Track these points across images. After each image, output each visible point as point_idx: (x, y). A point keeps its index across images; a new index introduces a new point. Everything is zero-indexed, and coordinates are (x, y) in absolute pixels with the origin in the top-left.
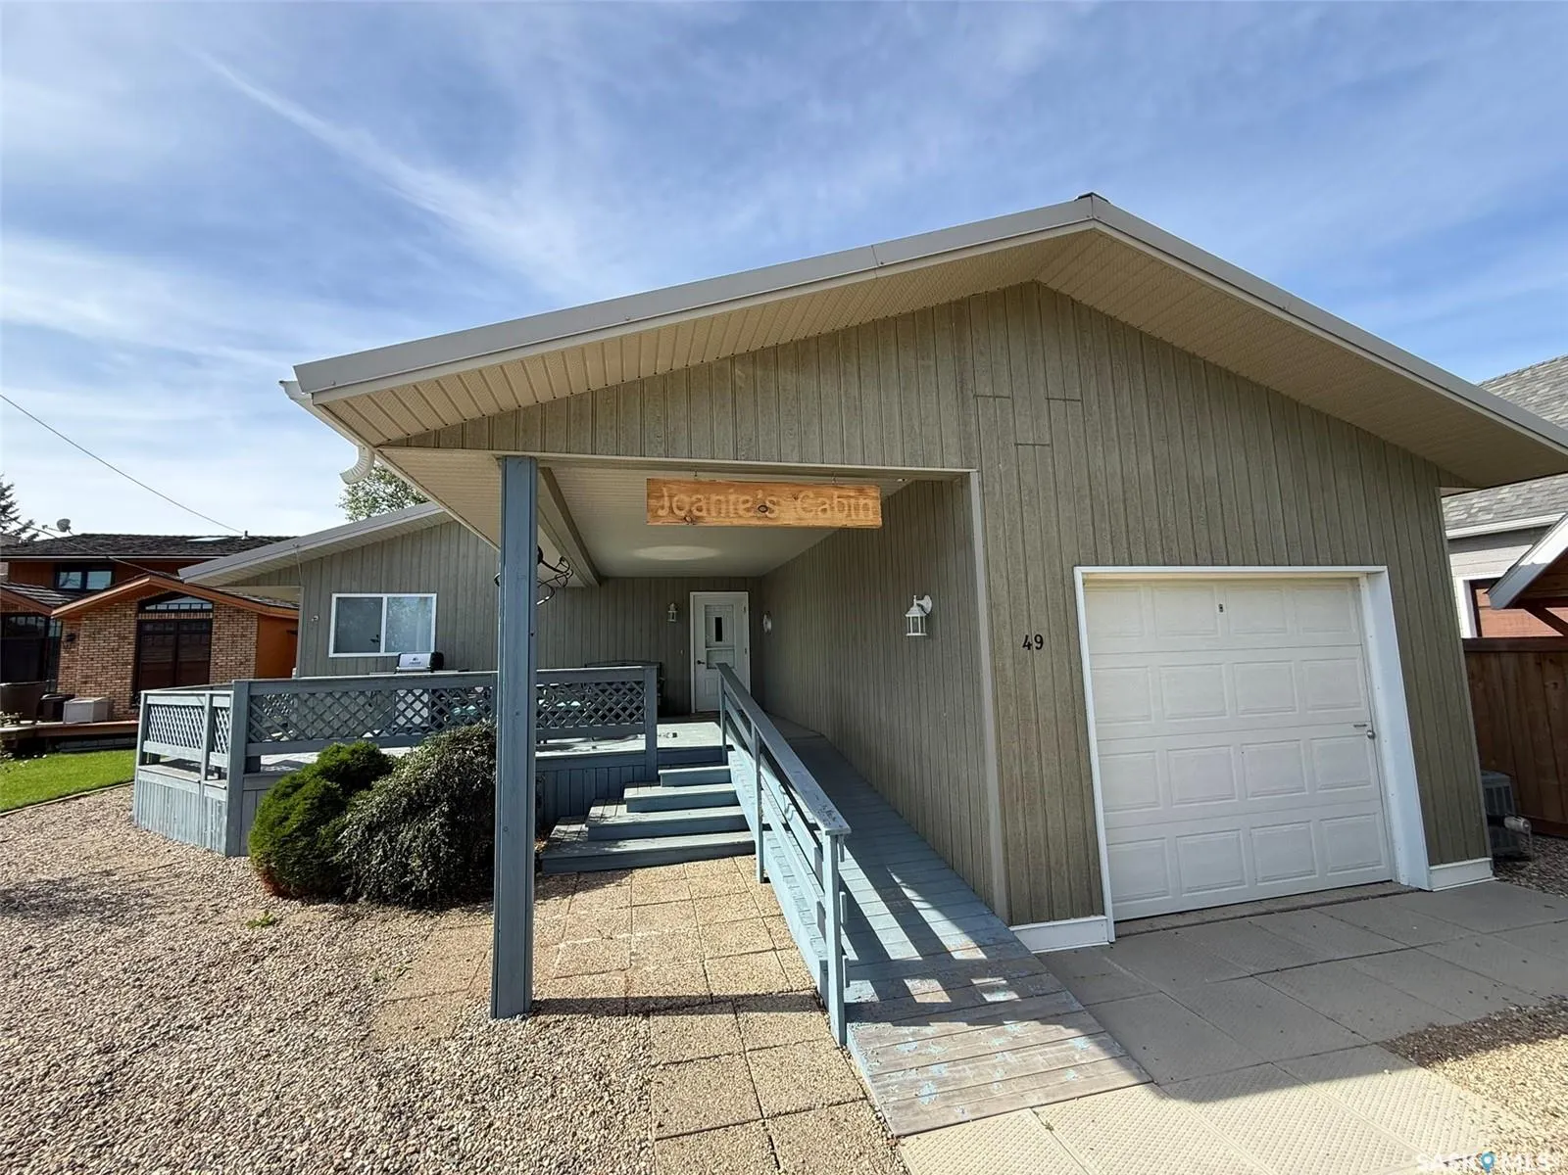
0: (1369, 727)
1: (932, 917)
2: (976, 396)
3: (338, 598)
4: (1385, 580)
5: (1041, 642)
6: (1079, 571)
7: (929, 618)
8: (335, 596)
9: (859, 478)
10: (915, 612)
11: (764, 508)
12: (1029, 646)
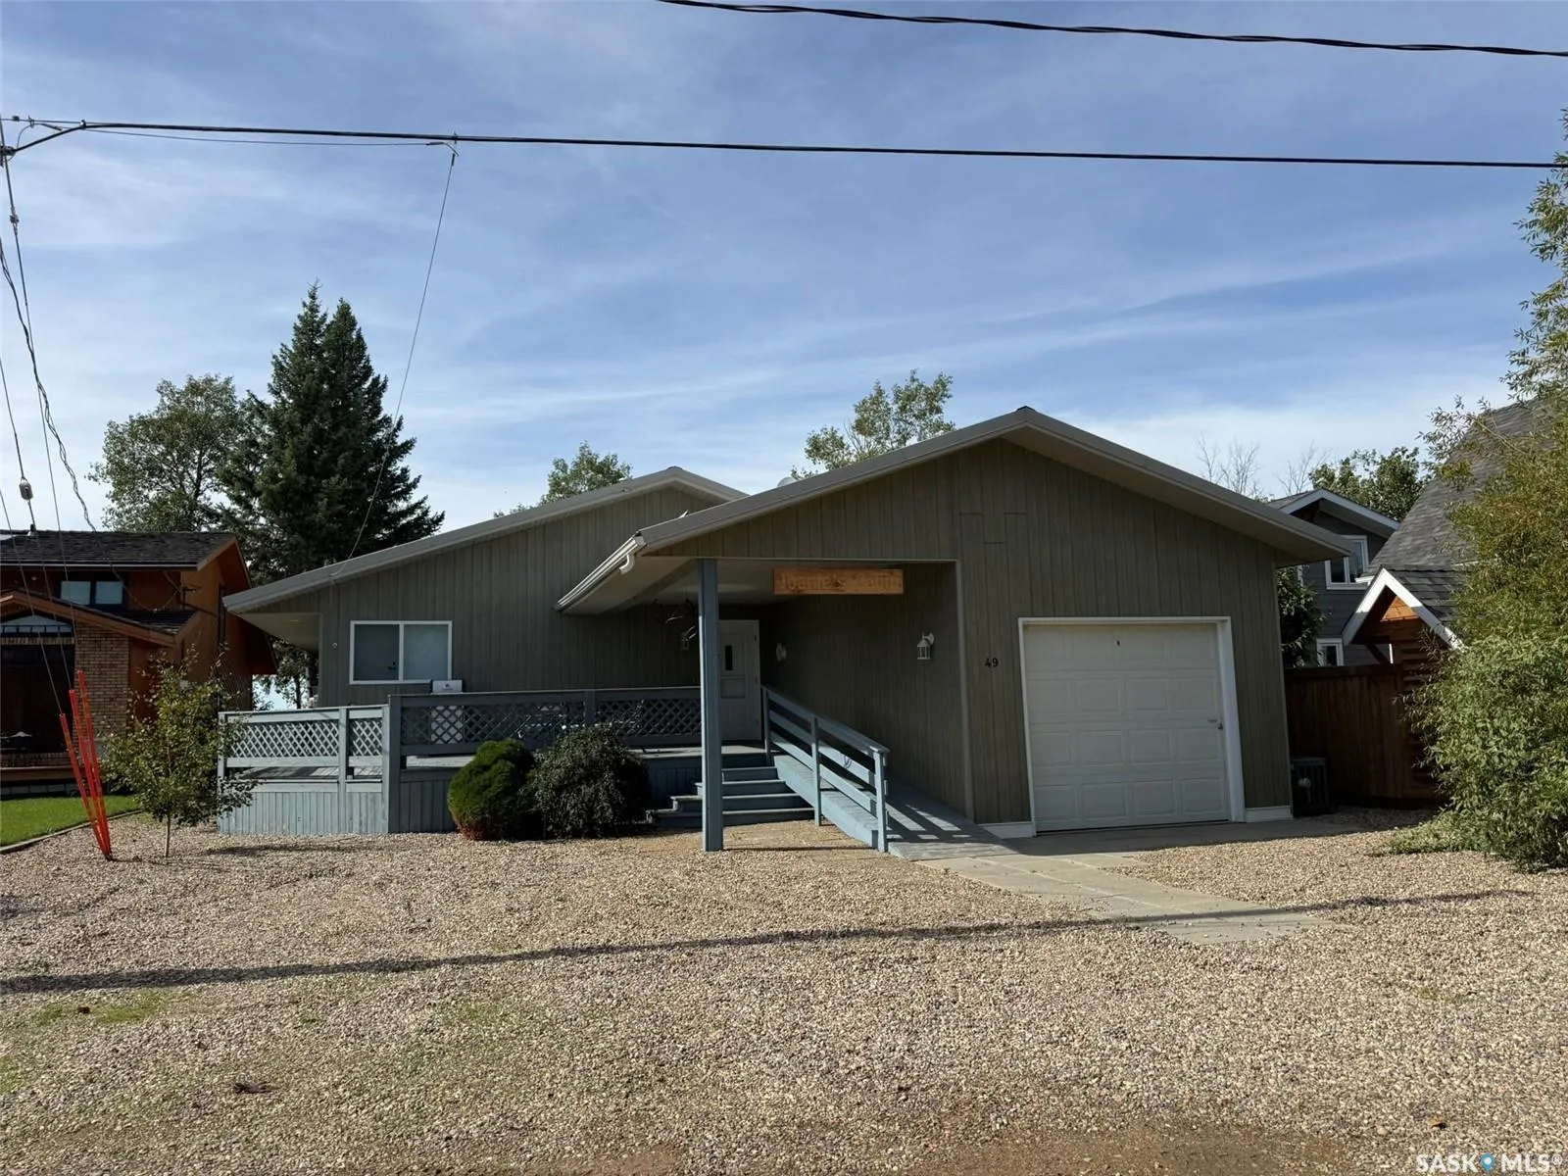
0: (1219, 722)
1: (935, 821)
2: (961, 514)
3: (356, 626)
4: (1228, 625)
5: (997, 663)
6: (1021, 621)
7: (932, 648)
8: (353, 623)
9: (892, 566)
10: (923, 644)
11: (837, 584)
12: (990, 665)
